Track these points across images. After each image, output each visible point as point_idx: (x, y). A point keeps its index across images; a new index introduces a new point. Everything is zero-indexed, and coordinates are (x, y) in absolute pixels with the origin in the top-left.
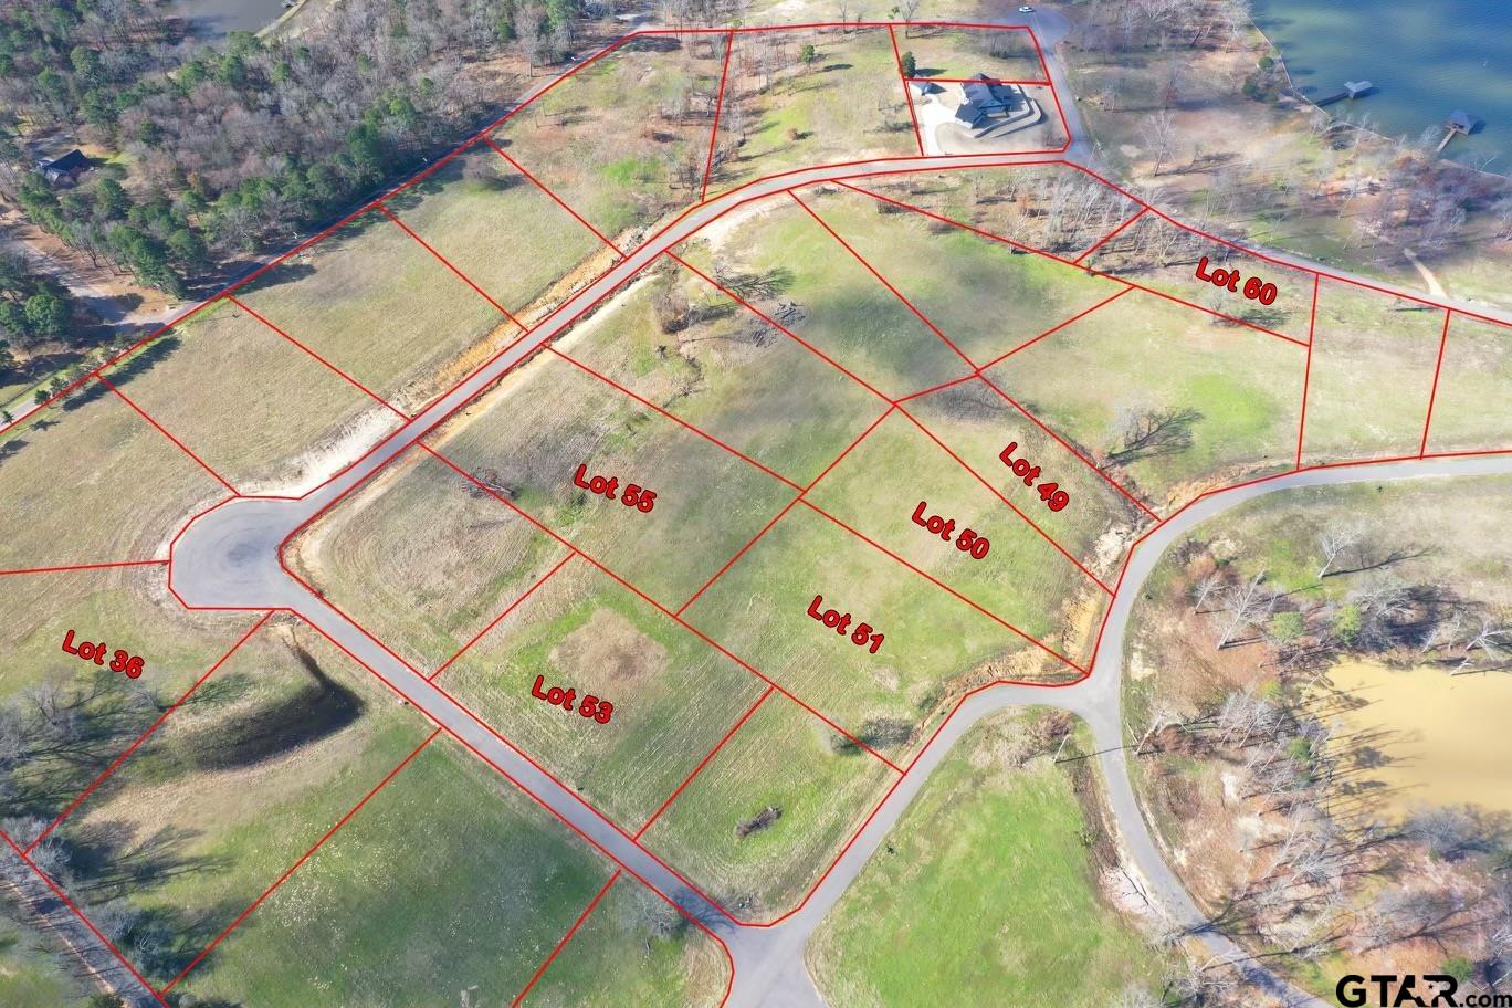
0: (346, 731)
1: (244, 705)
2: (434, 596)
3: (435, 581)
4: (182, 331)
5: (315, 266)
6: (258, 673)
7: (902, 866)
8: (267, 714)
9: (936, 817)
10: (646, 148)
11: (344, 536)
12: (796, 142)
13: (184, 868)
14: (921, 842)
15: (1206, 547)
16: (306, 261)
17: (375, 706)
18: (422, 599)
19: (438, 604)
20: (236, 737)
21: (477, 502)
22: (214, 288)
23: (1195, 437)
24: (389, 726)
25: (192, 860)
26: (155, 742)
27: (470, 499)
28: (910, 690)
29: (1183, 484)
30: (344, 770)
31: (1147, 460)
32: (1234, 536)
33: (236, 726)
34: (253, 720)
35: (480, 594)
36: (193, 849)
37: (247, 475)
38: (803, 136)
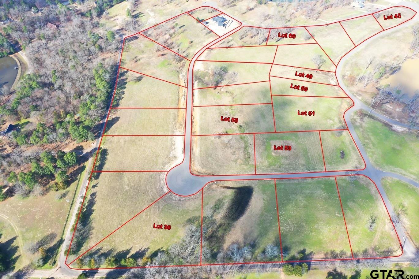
0: (254, 193)
1: (227, 204)
2: (237, 160)
3: (233, 157)
4: (103, 147)
5: (118, 116)
6: (221, 197)
7: (369, 146)
8: (234, 202)
9: (363, 136)
10: (162, 58)
11: (202, 161)
12: (191, 44)
13: (259, 238)
14: (366, 141)
15: (345, 75)
16: (114, 117)
17: (253, 185)
18: (235, 161)
19: (239, 161)
20: (234, 211)
21: (221, 139)
22: (98, 134)
23: (325, 59)
24: (261, 186)
25: (258, 236)
26: (218, 224)
27: (219, 139)
28: (335, 120)
29: (331, 67)
30: (264, 199)
31: (322, 66)
32: (347, 71)
33: (231, 209)
34: (233, 205)
35: (245, 154)
36: (255, 234)
37: (164, 164)
38: (191, 42)
